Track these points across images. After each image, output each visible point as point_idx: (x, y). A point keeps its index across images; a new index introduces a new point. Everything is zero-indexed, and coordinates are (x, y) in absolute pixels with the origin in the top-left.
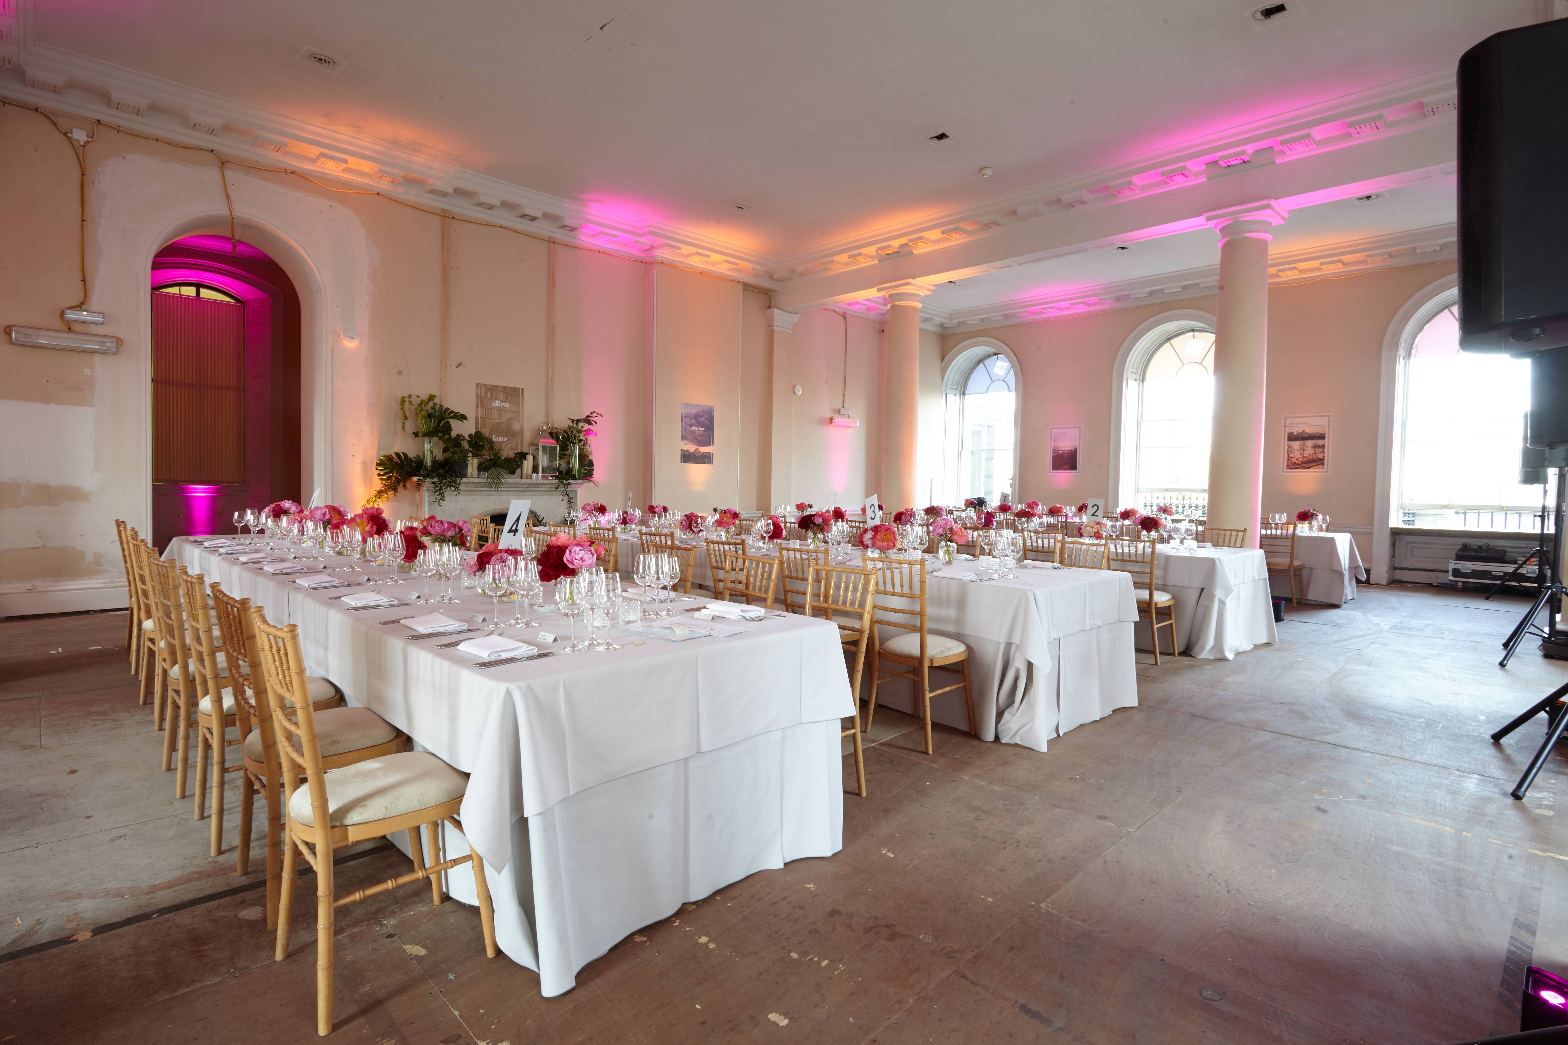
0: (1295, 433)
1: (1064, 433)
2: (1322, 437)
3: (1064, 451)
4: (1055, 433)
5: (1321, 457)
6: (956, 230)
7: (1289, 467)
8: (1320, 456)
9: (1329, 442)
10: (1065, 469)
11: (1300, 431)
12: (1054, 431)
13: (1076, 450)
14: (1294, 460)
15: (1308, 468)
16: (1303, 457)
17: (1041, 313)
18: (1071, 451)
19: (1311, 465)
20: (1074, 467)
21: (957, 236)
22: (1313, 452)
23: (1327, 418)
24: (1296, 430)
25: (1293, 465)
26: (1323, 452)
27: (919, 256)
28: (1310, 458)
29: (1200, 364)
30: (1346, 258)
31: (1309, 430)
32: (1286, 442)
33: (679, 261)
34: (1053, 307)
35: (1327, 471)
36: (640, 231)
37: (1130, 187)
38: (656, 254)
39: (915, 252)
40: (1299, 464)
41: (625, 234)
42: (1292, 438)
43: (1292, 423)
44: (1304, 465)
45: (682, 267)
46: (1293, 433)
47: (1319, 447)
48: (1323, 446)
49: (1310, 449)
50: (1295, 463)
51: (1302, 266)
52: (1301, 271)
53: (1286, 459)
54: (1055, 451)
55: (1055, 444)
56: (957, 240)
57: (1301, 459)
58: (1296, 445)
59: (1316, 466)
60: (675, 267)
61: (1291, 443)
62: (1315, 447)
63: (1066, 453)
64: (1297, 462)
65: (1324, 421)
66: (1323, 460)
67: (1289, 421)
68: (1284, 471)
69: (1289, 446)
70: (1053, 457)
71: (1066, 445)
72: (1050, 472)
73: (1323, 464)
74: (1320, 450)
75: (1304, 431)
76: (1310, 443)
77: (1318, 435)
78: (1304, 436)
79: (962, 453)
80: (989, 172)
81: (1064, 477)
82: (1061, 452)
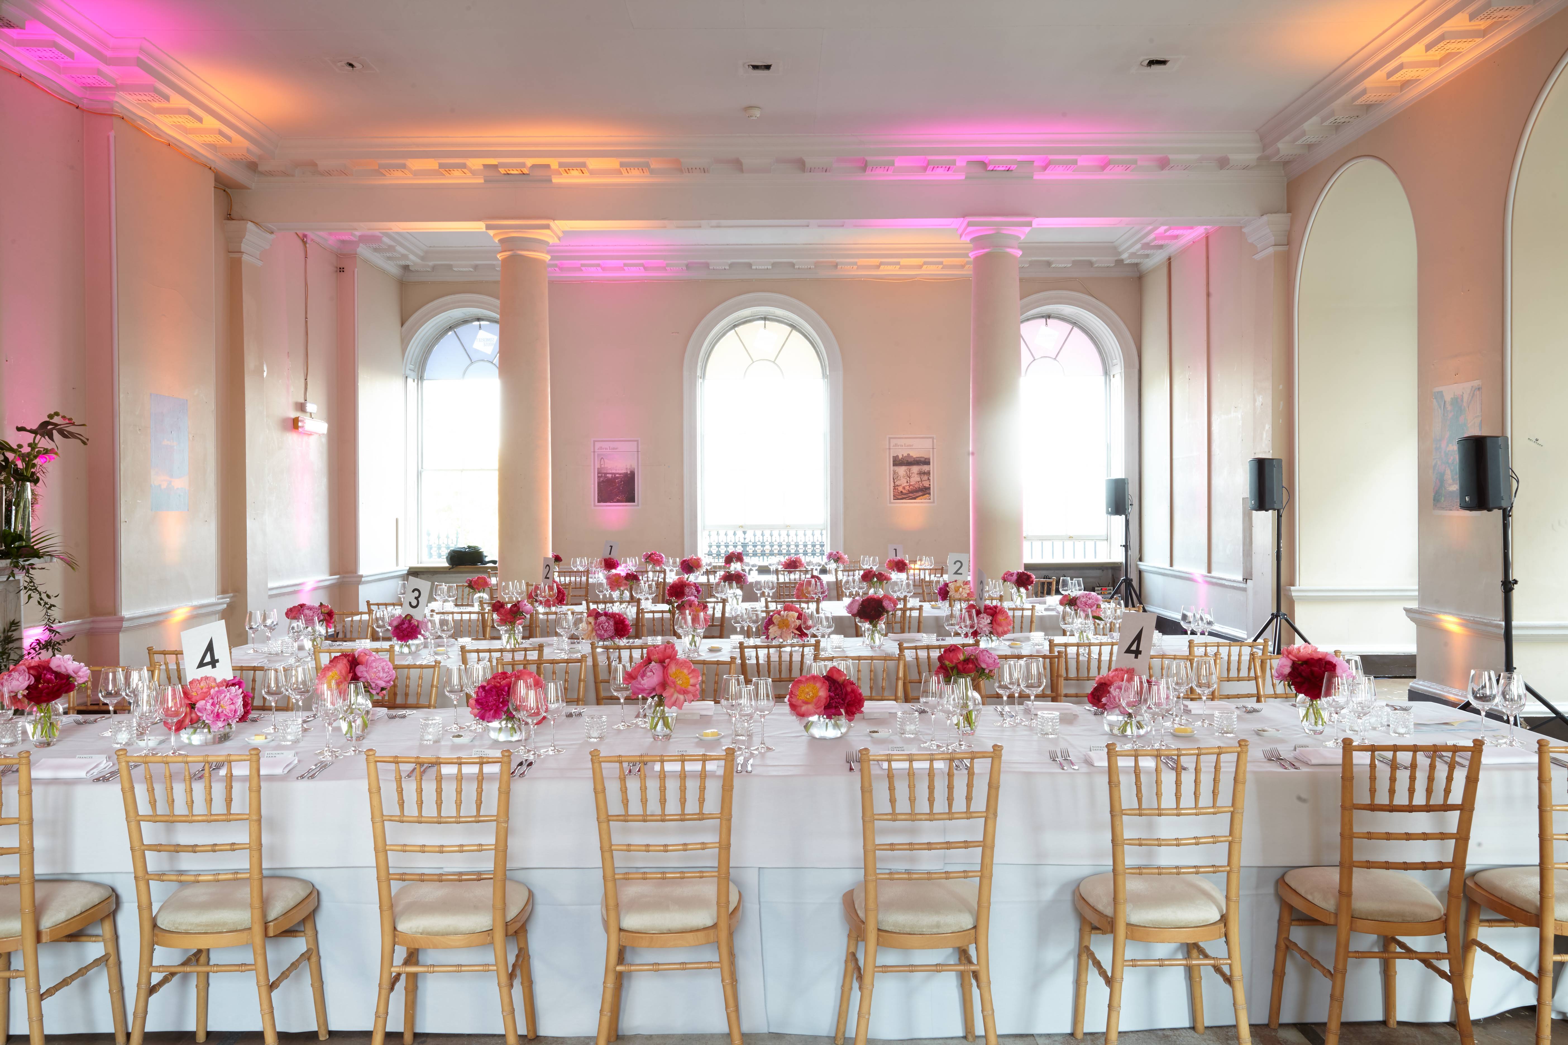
0: (900, 457)
1: (614, 449)
2: (927, 462)
3: (615, 474)
4: (601, 448)
5: (928, 486)
6: (644, 167)
7: (896, 498)
8: (926, 484)
9: (933, 468)
10: (618, 501)
11: (905, 455)
12: (598, 445)
13: (632, 474)
14: (900, 489)
15: (915, 498)
16: (910, 486)
17: (579, 269)
18: (626, 474)
19: (918, 494)
20: (631, 499)
21: (635, 172)
22: (919, 479)
23: (931, 440)
24: (902, 453)
25: (900, 495)
26: (929, 479)
27: (560, 187)
28: (917, 486)
29: (774, 362)
30: (947, 261)
31: (915, 454)
32: (892, 467)
33: (142, 118)
34: (599, 265)
35: (933, 502)
36: (108, 53)
37: (887, 167)
38: (117, 99)
39: (555, 180)
40: (906, 494)
41: (88, 56)
42: (898, 462)
43: (896, 445)
44: (911, 495)
45: (145, 129)
46: (898, 456)
47: (924, 473)
48: (928, 473)
49: (916, 476)
50: (901, 492)
51: (904, 261)
52: (902, 267)
53: (892, 488)
54: (601, 474)
55: (601, 465)
56: (634, 178)
57: (907, 488)
58: (902, 470)
59: (922, 495)
60: (138, 129)
61: (896, 468)
62: (921, 473)
63: (618, 478)
64: (904, 491)
65: (928, 444)
66: (929, 488)
67: (893, 442)
68: (891, 503)
69: (895, 472)
70: (599, 483)
71: (618, 466)
72: (595, 506)
73: (930, 494)
74: (926, 477)
75: (909, 454)
76: (915, 469)
77: (923, 459)
78: (909, 460)
79: (423, 474)
80: (757, 113)
81: (616, 511)
82: (610, 476)
